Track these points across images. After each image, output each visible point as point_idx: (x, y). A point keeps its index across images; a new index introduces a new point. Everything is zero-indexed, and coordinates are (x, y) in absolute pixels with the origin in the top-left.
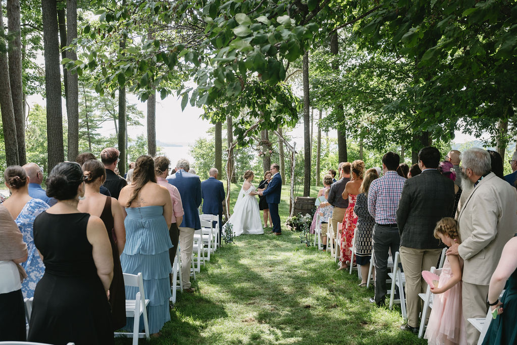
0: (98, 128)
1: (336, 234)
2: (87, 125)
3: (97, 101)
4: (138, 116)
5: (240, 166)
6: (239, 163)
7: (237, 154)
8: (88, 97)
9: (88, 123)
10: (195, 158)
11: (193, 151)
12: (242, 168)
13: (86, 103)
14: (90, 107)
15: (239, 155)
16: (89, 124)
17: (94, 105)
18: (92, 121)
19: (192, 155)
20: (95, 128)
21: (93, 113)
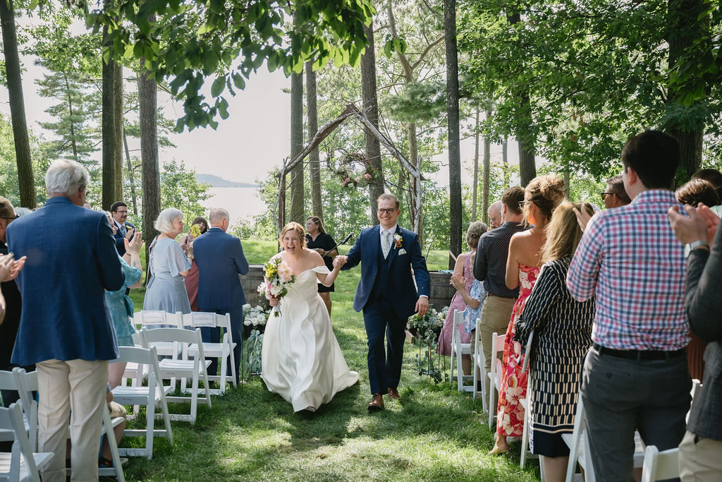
0: (93, 150)
1: (489, 361)
2: (73, 144)
3: (92, 104)
4: (165, 129)
5: (348, 218)
6: (345, 212)
7: (342, 196)
8: (74, 94)
9: (74, 142)
10: (267, 202)
11: (263, 191)
12: (353, 220)
13: (70, 106)
14: (78, 114)
15: (347, 198)
16: (77, 144)
17: (85, 109)
18: (81, 138)
19: (263, 199)
20: (88, 150)
21: (85, 124)
